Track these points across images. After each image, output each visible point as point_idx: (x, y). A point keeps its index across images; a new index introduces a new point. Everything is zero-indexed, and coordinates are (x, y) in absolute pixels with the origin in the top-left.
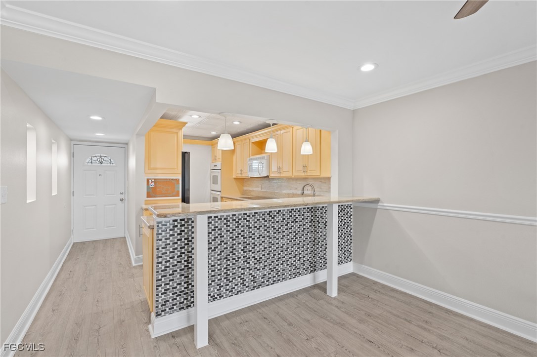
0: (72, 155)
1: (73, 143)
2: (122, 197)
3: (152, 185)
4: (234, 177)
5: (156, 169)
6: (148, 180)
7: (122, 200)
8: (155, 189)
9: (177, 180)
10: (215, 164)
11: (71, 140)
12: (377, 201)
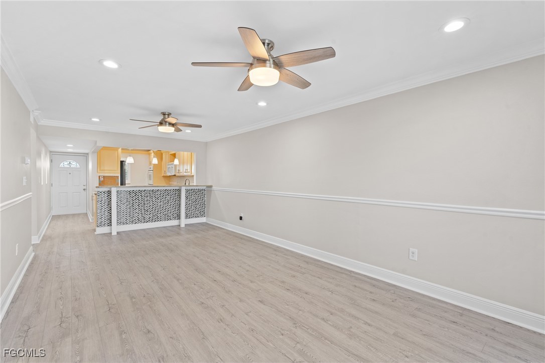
0: (51, 161)
1: (51, 153)
2: (85, 187)
3: (102, 179)
4: (162, 175)
5: (104, 170)
6: (99, 176)
7: (84, 190)
8: (103, 181)
9: (118, 177)
10: (150, 167)
11: (51, 152)
12: (211, 187)
